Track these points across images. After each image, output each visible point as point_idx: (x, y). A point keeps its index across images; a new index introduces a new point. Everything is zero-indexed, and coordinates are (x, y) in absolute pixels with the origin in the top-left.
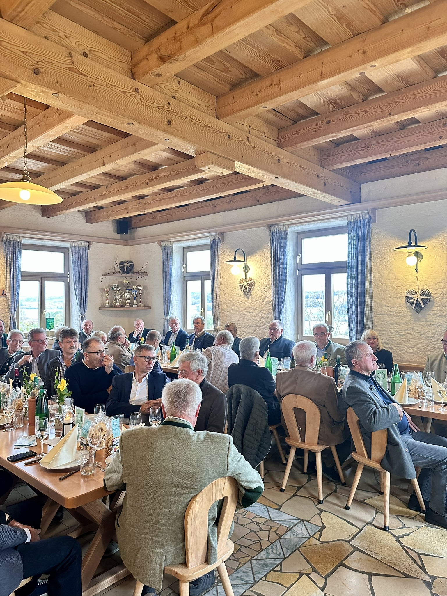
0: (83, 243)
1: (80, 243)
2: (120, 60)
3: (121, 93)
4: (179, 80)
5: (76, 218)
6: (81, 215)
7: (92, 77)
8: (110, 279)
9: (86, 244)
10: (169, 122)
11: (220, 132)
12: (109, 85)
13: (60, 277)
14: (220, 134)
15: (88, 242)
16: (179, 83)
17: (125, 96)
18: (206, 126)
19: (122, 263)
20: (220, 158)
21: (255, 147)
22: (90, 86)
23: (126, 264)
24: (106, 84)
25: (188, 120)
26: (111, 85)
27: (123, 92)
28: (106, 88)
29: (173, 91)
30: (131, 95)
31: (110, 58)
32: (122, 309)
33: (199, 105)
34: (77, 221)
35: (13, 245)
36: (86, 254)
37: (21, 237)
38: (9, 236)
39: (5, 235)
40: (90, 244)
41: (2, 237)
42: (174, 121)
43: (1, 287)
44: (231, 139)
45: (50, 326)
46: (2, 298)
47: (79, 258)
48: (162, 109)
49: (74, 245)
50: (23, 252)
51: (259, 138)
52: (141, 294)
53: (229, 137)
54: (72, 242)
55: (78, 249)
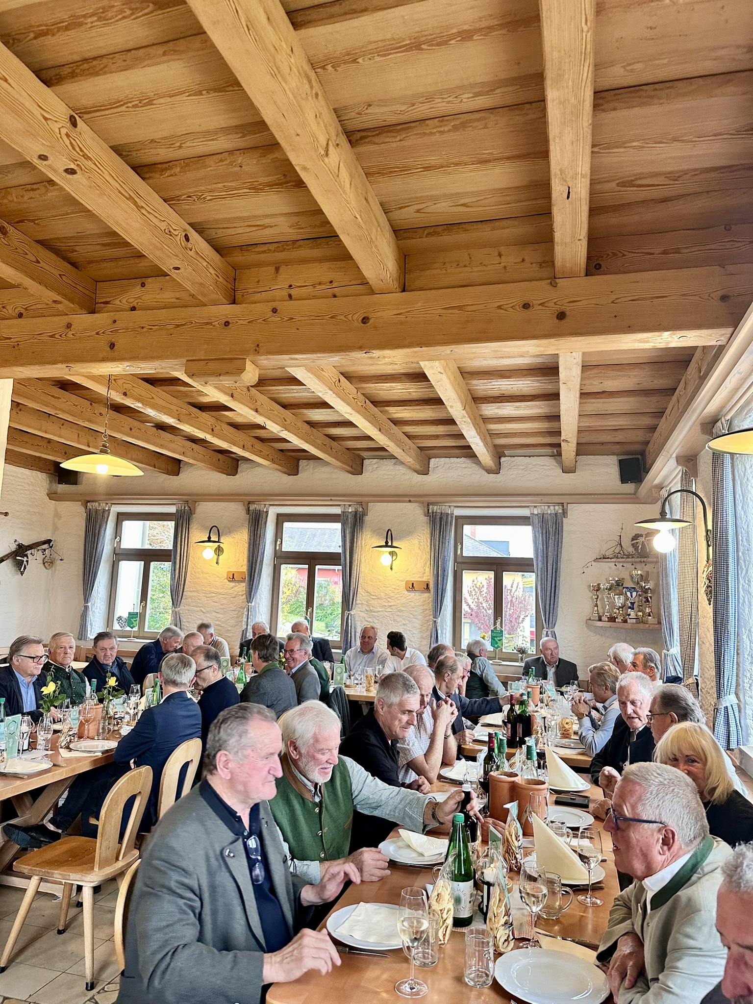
0: (552, 508)
1: (546, 507)
3: (49, 338)
4: (143, 280)
5: (545, 467)
6: (554, 461)
7: (19, 336)
8: (608, 568)
9: (559, 508)
10: (112, 346)
11: (207, 323)
12: (37, 336)
14: (208, 327)
15: (563, 504)
16: (143, 285)
17: (53, 339)
18: (178, 326)
21: (292, 319)
22: (14, 347)
23: (641, 539)
24: (32, 336)
25: (145, 330)
27: (51, 336)
28: (31, 341)
29: (132, 300)
30: (60, 336)
32: (611, 624)
33: (177, 299)
34: (548, 473)
35: (441, 519)
36: (556, 524)
37: (452, 508)
38: (435, 507)
39: (431, 507)
40: (565, 507)
41: (426, 510)
42: (121, 342)
43: (425, 579)
44: (230, 325)
45: (497, 643)
46: (426, 595)
47: (544, 532)
48: (103, 333)
49: (536, 512)
50: (467, 529)
51: (314, 297)
52: (651, 597)
53: (227, 324)
54: (532, 508)
55: (542, 517)
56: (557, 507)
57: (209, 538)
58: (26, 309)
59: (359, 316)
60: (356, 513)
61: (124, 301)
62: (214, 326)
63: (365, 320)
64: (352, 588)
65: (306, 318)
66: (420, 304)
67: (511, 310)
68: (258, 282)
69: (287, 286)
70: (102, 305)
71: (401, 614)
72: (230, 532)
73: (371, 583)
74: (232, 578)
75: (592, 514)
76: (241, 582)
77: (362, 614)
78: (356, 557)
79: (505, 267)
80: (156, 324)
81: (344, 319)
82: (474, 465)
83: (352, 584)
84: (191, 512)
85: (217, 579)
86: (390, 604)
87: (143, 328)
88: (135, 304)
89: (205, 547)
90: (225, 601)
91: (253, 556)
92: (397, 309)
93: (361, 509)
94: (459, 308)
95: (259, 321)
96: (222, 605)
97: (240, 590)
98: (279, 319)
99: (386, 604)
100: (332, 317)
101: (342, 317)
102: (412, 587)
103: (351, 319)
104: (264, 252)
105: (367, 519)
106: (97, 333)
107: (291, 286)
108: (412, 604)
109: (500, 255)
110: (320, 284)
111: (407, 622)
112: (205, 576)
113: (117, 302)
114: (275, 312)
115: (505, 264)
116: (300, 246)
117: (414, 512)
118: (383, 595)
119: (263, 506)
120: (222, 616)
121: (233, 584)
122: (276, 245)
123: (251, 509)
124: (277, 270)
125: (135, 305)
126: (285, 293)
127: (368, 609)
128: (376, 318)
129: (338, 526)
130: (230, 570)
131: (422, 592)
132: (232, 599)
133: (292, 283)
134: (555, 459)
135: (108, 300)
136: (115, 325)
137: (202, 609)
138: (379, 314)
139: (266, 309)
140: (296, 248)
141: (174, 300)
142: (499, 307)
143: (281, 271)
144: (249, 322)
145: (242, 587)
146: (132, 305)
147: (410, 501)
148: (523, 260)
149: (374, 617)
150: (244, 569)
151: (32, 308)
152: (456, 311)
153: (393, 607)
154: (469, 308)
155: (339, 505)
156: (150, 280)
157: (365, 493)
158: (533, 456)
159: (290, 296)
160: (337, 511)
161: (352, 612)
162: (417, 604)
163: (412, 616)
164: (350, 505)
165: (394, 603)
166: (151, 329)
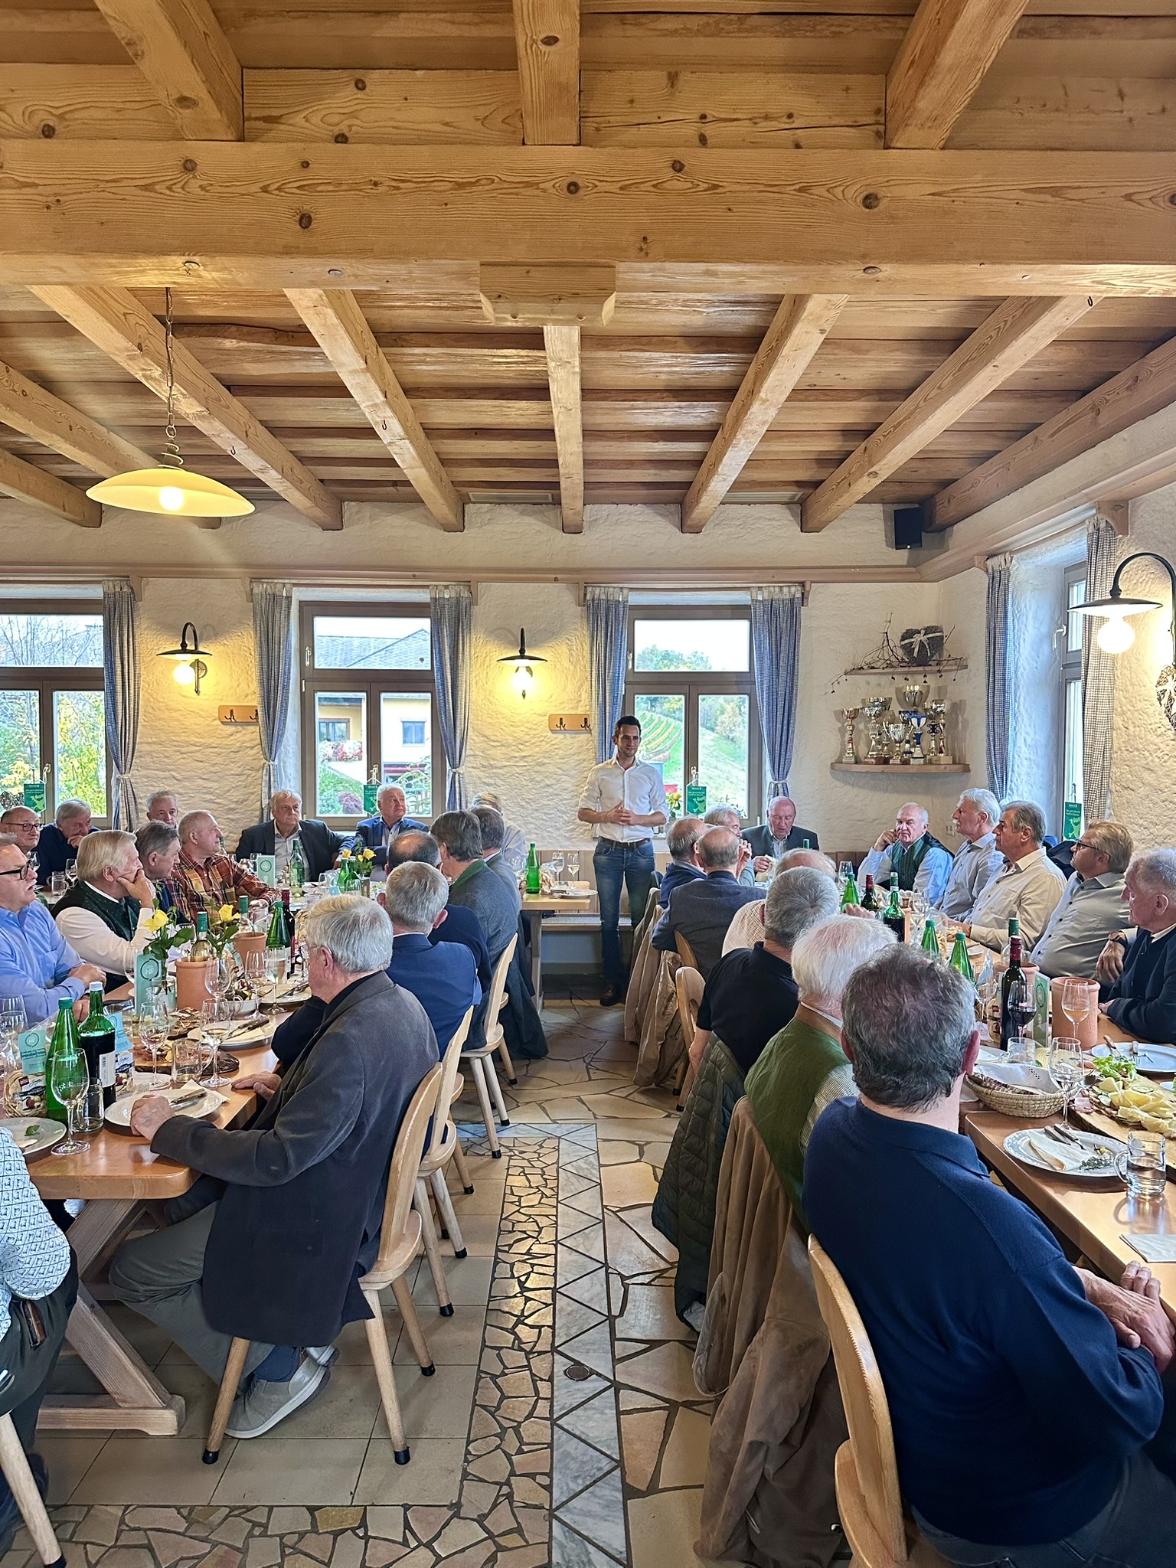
0: (785, 590)
1: (777, 589)
2: (149, 104)
3: (139, 192)
4: (359, 74)
6: (787, 511)
7: (57, 182)
8: (868, 683)
9: (796, 590)
10: (305, 221)
11: (528, 184)
12: (102, 185)
13: (738, 683)
14: (530, 191)
15: (802, 584)
16: (360, 85)
17: (152, 194)
18: (460, 186)
19: (909, 634)
20: (535, 273)
21: (716, 187)
22: (48, 207)
23: (918, 638)
24: (94, 184)
25: (381, 189)
26: (107, 181)
27: (146, 188)
28: (93, 194)
29: (335, 119)
30: (170, 188)
31: (119, 111)
32: (881, 767)
33: (446, 124)
34: (777, 532)
35: (608, 609)
36: (792, 617)
37: (625, 591)
38: (597, 591)
39: (589, 589)
40: (807, 588)
41: (582, 595)
42: (324, 212)
43: (580, 711)
44: (581, 192)
45: (696, 806)
46: (584, 737)
47: (773, 629)
48: (279, 189)
49: (760, 598)
50: (640, 625)
51: (754, 145)
52: (944, 725)
53: (573, 188)
54: (754, 591)
55: (771, 605)
56: (793, 589)
57: (184, 645)
58: (61, 117)
59: (856, 192)
60: (458, 600)
61: (316, 119)
62: (544, 191)
63: (870, 201)
64: (458, 731)
65: (747, 188)
66: (979, 178)
67: (1150, 204)
68: (632, 101)
69: (696, 117)
70: (260, 124)
71: (542, 769)
72: (216, 635)
73: (490, 720)
74: (230, 717)
75: (843, 598)
76: (248, 724)
77: (476, 772)
78: (463, 677)
79: (1131, 120)
80: (404, 177)
81: (826, 194)
82: (659, 518)
83: (458, 723)
84: (134, 596)
85: (199, 720)
86: (523, 754)
87: (376, 184)
88: (343, 128)
89: (177, 662)
90: (219, 760)
91: (268, 679)
92: (935, 183)
93: (466, 594)
94: (1055, 191)
95: (643, 187)
96: (213, 765)
97: (246, 738)
98: (689, 185)
99: (516, 755)
100: (800, 190)
101: (822, 191)
102: (559, 725)
103: (841, 197)
104: (674, 33)
105: (476, 610)
106: (265, 189)
107: (703, 117)
108: (561, 752)
109: (1121, 95)
110: (766, 118)
111: (554, 782)
112: (174, 714)
113: (299, 119)
114: (679, 171)
115: (1132, 114)
116: (754, 29)
117: (560, 598)
118: (510, 740)
119: (279, 586)
120: (215, 785)
121: (232, 729)
122: (704, 18)
123: (256, 591)
124: (673, 78)
125: (346, 131)
126: (691, 131)
127: (485, 764)
128: (893, 199)
129: (425, 624)
130: (223, 703)
131: (577, 732)
132: (232, 755)
133: (708, 112)
134: (789, 509)
135: (275, 113)
136: (308, 173)
137: (174, 773)
138: (897, 191)
139: (657, 162)
140: (747, 31)
141: (439, 128)
142: (1128, 197)
143: (681, 83)
144: (621, 188)
145: (252, 734)
146: (336, 131)
147: (556, 580)
148: (1164, 110)
149: (497, 776)
150: (255, 701)
151: (77, 115)
152: (1048, 198)
153: (529, 759)
154: (1071, 194)
155: (427, 587)
156: (376, 74)
157: (472, 564)
158: (755, 503)
159: (703, 140)
160: (423, 596)
161: (460, 770)
162: (569, 752)
163: (560, 772)
164: (446, 587)
165: (530, 753)
166: (398, 188)
